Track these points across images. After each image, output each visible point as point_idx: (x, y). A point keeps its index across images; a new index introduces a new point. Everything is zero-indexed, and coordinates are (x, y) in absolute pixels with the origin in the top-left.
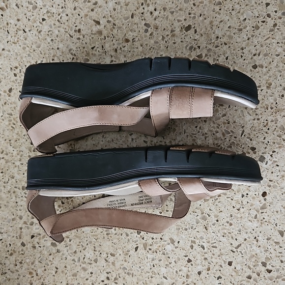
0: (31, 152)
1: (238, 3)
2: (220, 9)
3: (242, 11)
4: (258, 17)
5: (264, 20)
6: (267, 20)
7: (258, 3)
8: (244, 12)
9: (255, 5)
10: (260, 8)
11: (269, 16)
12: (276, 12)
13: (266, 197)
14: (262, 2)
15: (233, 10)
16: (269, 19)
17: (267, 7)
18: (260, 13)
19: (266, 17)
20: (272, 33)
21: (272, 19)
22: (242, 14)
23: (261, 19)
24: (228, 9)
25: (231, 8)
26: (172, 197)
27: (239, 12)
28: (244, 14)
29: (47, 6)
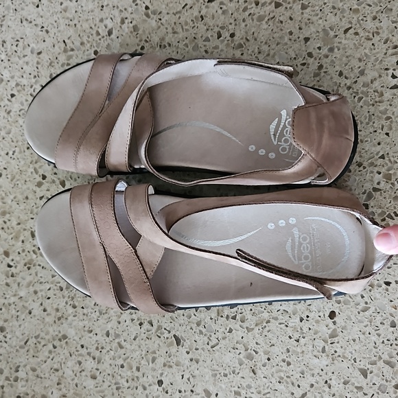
0: (8, 277)
1: (266, 43)
2: (242, 54)
3: (272, 52)
4: (295, 58)
5: (304, 62)
6: (309, 62)
7: (293, 39)
8: (275, 54)
9: (289, 43)
10: (296, 46)
11: (310, 55)
12: (319, 48)
13: (335, 319)
14: (299, 38)
15: (259, 53)
16: (311, 61)
17: (306, 43)
18: (297, 52)
19: (306, 57)
20: (318, 78)
21: (315, 59)
22: (273, 56)
23: (301, 60)
24: (253, 52)
25: (256, 51)
26: (201, 329)
27: (268, 55)
28: (276, 57)
29: (16, 78)
